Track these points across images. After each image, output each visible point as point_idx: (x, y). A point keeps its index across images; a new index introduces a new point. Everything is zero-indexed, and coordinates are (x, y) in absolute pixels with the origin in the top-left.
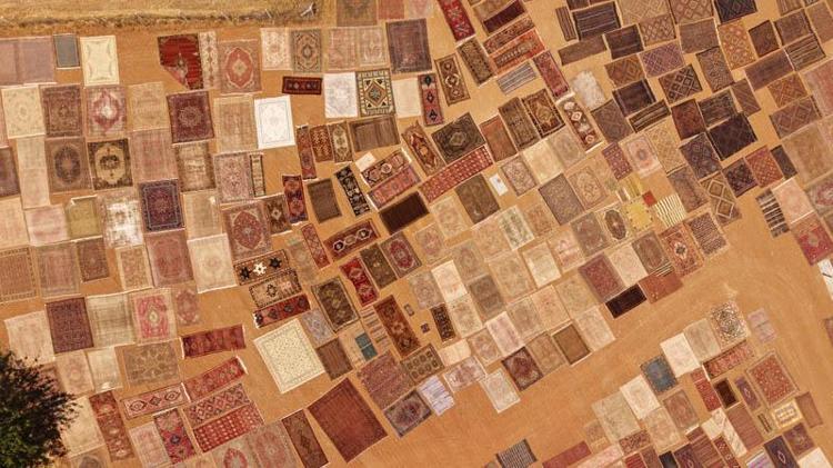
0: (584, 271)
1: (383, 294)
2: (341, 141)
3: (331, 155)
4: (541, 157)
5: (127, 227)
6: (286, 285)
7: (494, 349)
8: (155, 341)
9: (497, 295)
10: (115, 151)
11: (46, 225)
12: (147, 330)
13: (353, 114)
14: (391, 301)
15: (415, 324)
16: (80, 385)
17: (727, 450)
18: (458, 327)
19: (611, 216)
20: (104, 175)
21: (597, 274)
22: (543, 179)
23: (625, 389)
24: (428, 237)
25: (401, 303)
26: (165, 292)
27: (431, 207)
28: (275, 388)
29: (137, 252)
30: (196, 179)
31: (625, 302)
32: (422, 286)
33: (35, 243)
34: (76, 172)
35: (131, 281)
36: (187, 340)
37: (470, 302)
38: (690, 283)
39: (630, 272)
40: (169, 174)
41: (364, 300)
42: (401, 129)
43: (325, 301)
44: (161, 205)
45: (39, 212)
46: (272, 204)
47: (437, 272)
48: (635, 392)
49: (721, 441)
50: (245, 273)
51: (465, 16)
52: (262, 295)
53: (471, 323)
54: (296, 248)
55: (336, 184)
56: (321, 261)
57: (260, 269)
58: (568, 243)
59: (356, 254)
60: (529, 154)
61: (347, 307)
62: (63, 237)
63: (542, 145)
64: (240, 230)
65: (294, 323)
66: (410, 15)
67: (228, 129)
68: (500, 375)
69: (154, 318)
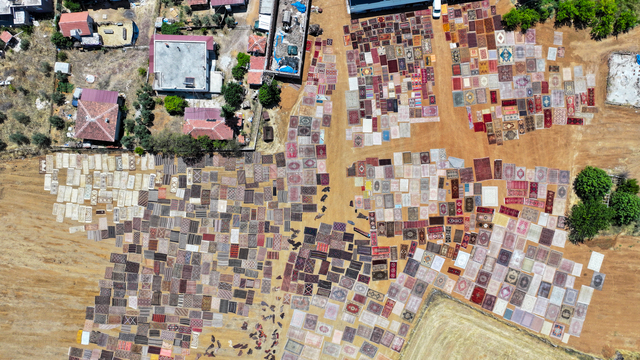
0: (393, 177)
1: (454, 200)
2: (444, 250)
3: (449, 248)
4: (388, 216)
5: (517, 257)
6: (481, 217)
7: (431, 168)
8: (526, 220)
9: (421, 183)
10: (509, 279)
11: (539, 268)
12: (526, 224)
13: (437, 256)
14: (453, 197)
15: (449, 187)
16: (552, 219)
17: (377, 103)
18: (437, 180)
19: (377, 189)
20: (516, 274)
21: (390, 174)
22: (391, 210)
23: (398, 137)
24: (433, 210)
25: (451, 195)
26: (515, 233)
27: (427, 218)
28: (499, 189)
29: (518, 248)
30: (491, 260)
31: (386, 162)
32: (442, 197)
33: (544, 265)
34: (523, 279)
35: (523, 241)
36: (516, 216)
37: (431, 186)
38: (364, 158)
39: (380, 171)
40: (498, 266)
41: (461, 201)
42: (425, 246)
43: (472, 207)
44: (504, 258)
45: (539, 273)
46: (473, 242)
47: (435, 199)
48: (395, 134)
49: (378, 107)
50: (491, 226)
51: (391, 268)
52: (489, 218)
53: (434, 179)
54: (472, 227)
55: (452, 239)
56: (467, 219)
57: (486, 226)
58: (393, 188)
59: (456, 216)
60: (392, 220)
61: (467, 202)
62: (536, 263)
63: (387, 220)
64: (486, 240)
65: (484, 205)
66: (406, 276)
67: (474, 270)
68: (432, 160)
69: (523, 227)
